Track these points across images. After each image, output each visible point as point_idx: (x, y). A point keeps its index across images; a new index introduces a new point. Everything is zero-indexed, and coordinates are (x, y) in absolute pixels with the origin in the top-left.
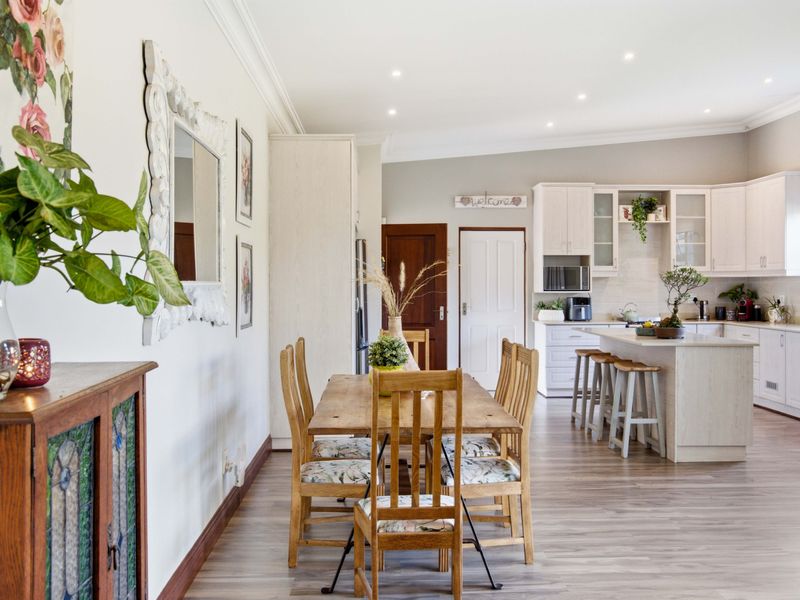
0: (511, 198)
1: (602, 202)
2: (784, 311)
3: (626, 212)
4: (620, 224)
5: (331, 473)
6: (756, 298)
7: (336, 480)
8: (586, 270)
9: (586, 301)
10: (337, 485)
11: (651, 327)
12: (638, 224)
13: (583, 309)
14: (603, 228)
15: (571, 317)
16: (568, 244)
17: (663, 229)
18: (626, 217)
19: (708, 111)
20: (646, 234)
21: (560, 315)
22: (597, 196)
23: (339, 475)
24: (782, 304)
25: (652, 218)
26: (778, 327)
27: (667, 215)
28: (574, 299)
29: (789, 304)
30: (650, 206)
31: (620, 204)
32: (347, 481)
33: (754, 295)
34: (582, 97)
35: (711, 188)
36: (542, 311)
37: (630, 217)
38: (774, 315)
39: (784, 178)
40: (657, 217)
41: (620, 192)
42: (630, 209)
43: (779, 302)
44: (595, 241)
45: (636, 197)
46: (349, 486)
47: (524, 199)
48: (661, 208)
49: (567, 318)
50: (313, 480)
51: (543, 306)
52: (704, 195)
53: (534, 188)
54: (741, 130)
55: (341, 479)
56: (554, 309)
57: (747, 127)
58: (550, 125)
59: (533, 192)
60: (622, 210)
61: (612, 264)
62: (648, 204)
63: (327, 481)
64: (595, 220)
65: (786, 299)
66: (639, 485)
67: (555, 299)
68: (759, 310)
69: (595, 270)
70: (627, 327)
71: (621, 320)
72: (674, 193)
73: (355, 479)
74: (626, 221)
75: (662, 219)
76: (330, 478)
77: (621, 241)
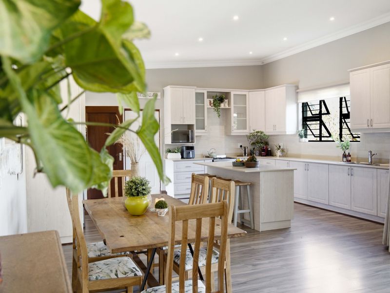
0: (152, 93)
1: (199, 97)
2: (283, 151)
3: (210, 102)
4: (208, 108)
5: (108, 271)
6: (268, 145)
7: (114, 276)
8: (192, 132)
9: (192, 148)
10: (114, 279)
11: (241, 162)
12: (216, 108)
13: (191, 152)
14: (199, 110)
15: (185, 157)
16: (184, 118)
17: (227, 111)
18: (210, 105)
19: (251, 53)
20: (220, 114)
21: (179, 155)
22: (196, 93)
23: (114, 272)
24: (281, 148)
25: (222, 106)
26: (281, 158)
27: (229, 104)
28: (186, 147)
29: (285, 148)
30: (221, 100)
31: (207, 98)
32: (120, 276)
33: (267, 144)
34: (201, 39)
35: (249, 92)
36: (169, 154)
37: (212, 105)
38: (279, 153)
39: (285, 87)
40: (224, 105)
41: (208, 92)
42: (212, 101)
43: (280, 146)
44: (196, 117)
45: (214, 95)
46: (122, 279)
47: (159, 94)
48: (226, 101)
49: (182, 157)
50: (97, 278)
51: (170, 151)
52: (246, 95)
53: (165, 88)
54: (260, 64)
55: (116, 275)
56: (176, 152)
57: (263, 63)
58: (177, 54)
59: (163, 91)
60: (208, 101)
61: (204, 129)
62: (220, 99)
63: (106, 278)
64: (196, 106)
65: (284, 145)
66: (253, 247)
67: (176, 147)
68: (270, 151)
69: (197, 132)
70: (213, 161)
71: (208, 157)
72: (232, 94)
73: (126, 273)
74: (210, 107)
75: (227, 107)
76: (108, 275)
77: (208, 117)
